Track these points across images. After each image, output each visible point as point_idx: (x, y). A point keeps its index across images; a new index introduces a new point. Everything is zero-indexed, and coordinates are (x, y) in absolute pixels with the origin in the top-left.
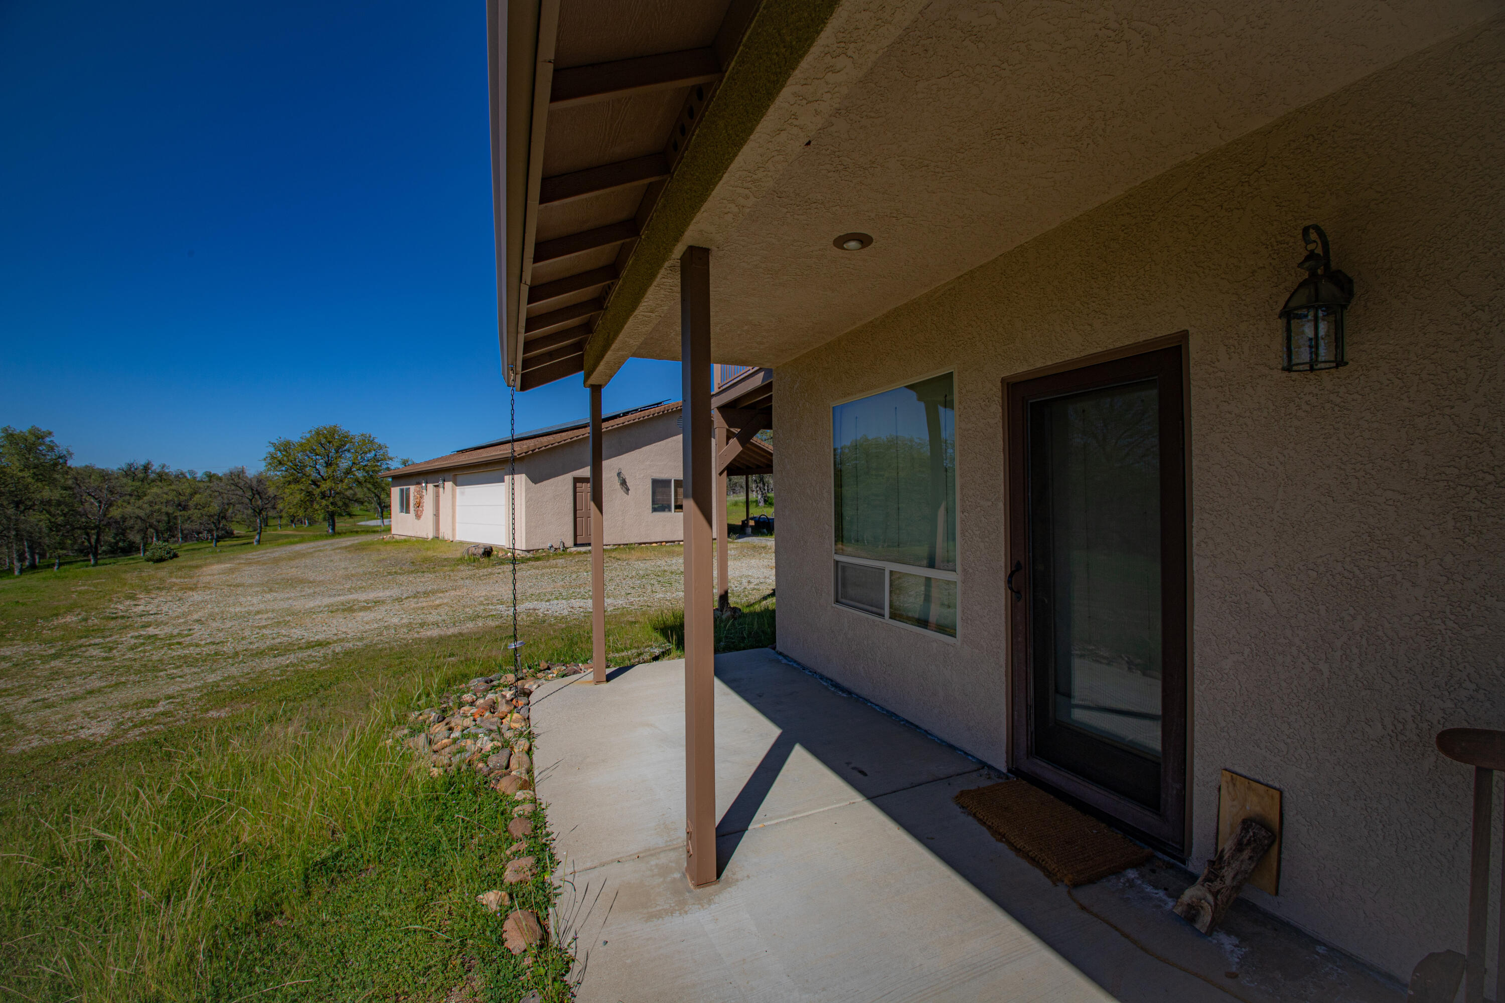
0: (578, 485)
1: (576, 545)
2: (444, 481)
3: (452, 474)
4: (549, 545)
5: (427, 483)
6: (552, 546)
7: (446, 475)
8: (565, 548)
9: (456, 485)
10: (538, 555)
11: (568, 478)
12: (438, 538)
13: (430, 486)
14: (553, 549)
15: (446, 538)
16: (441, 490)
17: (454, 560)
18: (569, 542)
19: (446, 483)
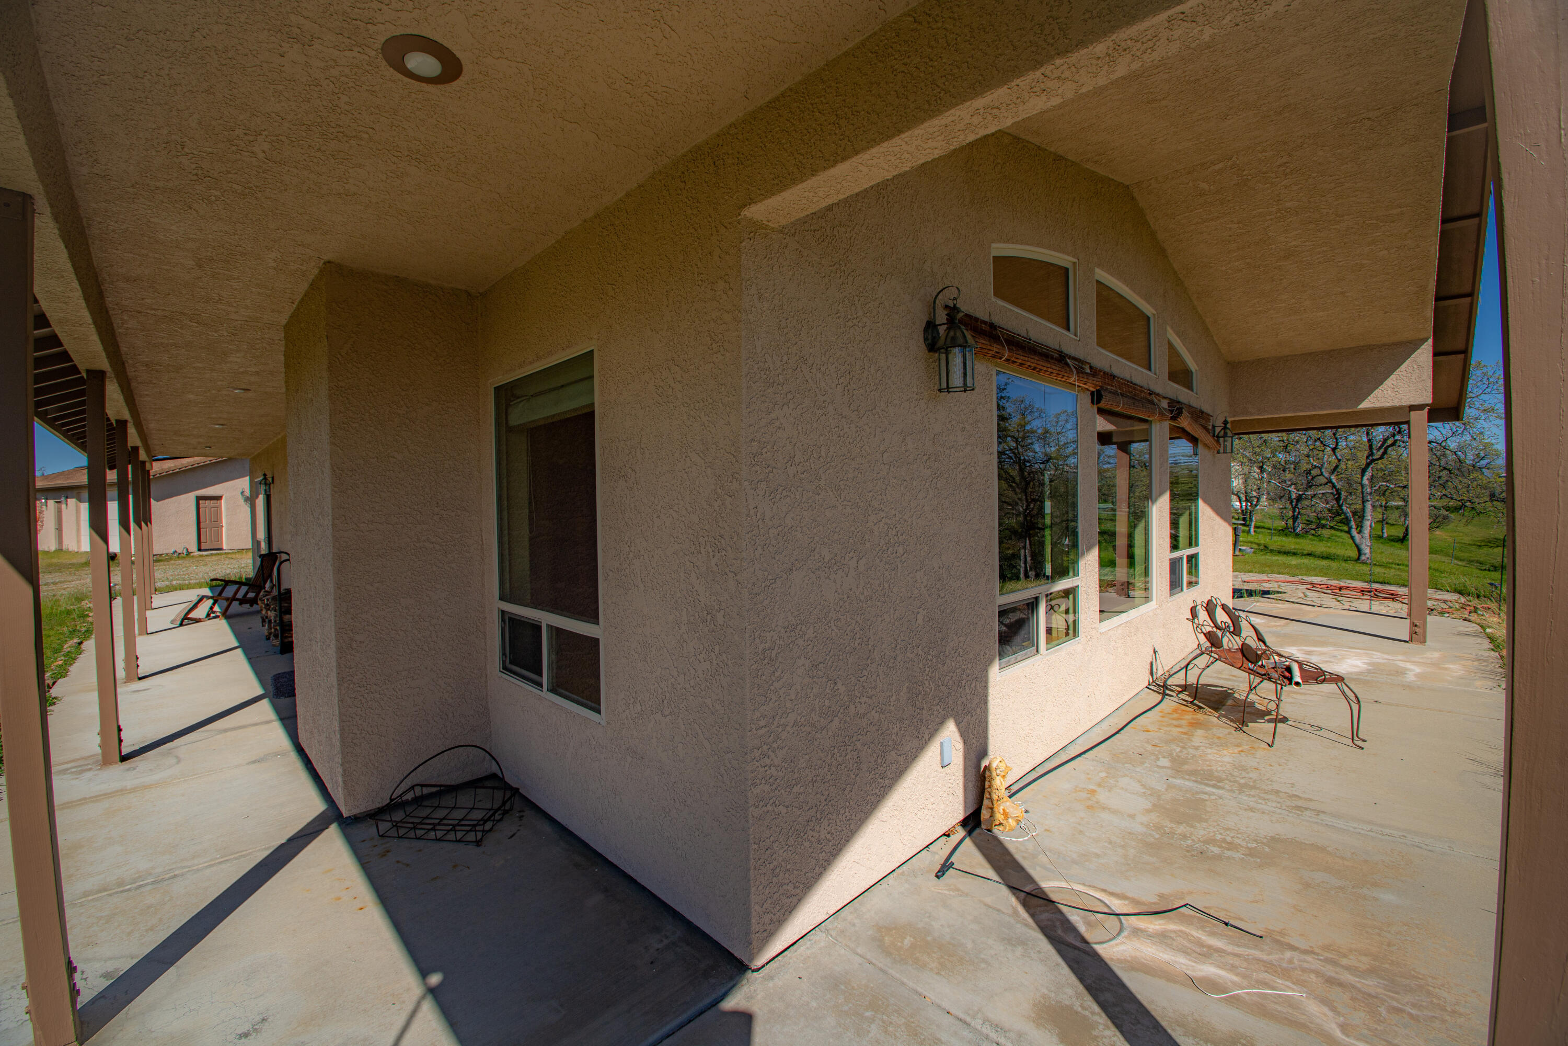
0: (201, 502)
1: (200, 550)
2: (67, 498)
3: (75, 492)
4: (173, 551)
5: (47, 499)
6: (176, 551)
7: (69, 493)
8: (189, 553)
9: (81, 502)
10: (160, 558)
11: (190, 497)
12: (62, 550)
13: (51, 503)
14: (176, 555)
15: (71, 549)
16: (64, 506)
17: (78, 564)
18: (193, 547)
19: (69, 500)
